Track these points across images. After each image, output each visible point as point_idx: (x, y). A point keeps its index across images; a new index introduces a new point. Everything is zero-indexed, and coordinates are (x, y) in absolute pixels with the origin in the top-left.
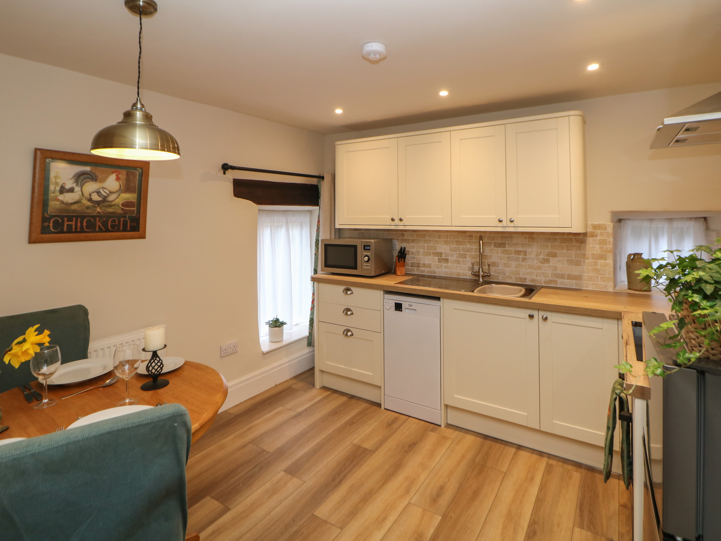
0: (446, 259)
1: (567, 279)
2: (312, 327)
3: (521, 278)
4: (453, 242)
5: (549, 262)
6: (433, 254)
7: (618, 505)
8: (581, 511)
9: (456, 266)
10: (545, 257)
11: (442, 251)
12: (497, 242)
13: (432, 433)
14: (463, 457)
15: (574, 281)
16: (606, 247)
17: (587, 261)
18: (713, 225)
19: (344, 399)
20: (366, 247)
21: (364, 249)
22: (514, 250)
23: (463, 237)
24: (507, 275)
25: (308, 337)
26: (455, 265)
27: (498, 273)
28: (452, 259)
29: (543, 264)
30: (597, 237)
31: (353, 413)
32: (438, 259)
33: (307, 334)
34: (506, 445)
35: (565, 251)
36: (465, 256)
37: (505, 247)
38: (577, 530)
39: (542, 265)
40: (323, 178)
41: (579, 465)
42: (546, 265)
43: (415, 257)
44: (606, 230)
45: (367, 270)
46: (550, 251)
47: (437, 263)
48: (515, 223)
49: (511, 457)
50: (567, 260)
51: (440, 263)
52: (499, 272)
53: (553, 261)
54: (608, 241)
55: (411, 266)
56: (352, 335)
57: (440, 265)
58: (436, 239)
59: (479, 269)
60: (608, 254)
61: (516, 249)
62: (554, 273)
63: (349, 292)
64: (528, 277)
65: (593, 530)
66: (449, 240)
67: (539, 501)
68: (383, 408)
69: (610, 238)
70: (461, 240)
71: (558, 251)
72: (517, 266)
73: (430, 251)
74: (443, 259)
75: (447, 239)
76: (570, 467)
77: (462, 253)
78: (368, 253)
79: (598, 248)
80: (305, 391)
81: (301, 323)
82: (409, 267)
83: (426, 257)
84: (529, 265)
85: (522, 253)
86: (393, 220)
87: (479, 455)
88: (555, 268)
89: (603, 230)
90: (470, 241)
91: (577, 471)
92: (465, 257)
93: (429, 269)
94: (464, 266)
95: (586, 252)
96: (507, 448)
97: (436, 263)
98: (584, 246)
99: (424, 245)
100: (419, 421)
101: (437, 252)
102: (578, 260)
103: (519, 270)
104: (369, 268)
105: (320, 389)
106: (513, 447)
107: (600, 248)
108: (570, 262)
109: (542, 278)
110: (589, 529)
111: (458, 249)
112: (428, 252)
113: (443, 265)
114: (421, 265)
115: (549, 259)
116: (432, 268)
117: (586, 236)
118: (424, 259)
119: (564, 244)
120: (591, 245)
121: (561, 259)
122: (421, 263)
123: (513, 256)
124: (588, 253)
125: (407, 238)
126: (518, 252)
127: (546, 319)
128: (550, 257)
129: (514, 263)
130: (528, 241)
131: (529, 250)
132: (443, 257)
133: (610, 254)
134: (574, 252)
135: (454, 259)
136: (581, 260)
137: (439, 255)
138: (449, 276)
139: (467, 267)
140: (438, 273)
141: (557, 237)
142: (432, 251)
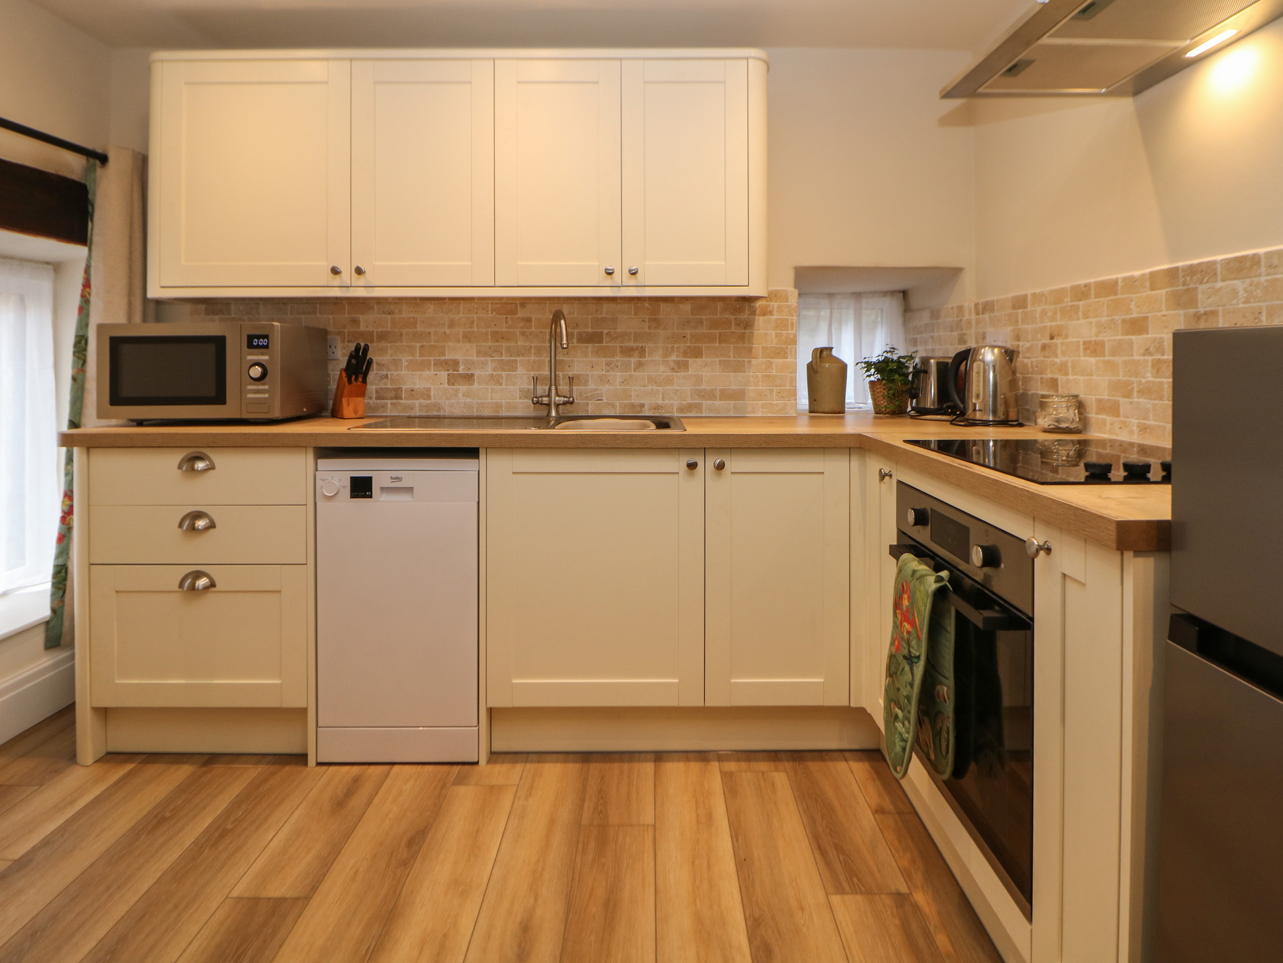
0: (468, 375)
1: (720, 400)
2: (61, 593)
3: (633, 406)
4: (487, 333)
5: (688, 370)
6: (435, 364)
7: (870, 812)
8: (823, 853)
9: (491, 389)
10: (681, 359)
11: (459, 357)
12: (585, 330)
13: (462, 790)
14: (552, 822)
15: (732, 402)
16: (787, 334)
17: (754, 361)
18: (915, 302)
19: (185, 771)
20: (255, 341)
21: (250, 346)
22: (620, 346)
23: (510, 322)
24: (605, 400)
25: (47, 623)
26: (489, 387)
27: (587, 398)
28: (483, 373)
29: (677, 372)
30: (772, 315)
31: (221, 804)
32: (449, 375)
33: (45, 612)
34: (631, 760)
35: (717, 344)
36: (512, 366)
37: (601, 342)
38: (836, 899)
39: (675, 374)
40: (103, 159)
41: (774, 756)
42: (682, 373)
43: (387, 375)
44: (788, 302)
45: (259, 402)
46: (689, 347)
47: (447, 386)
48: (640, 278)
49: (650, 784)
50: (720, 361)
51: (454, 385)
52: (588, 395)
53: (695, 365)
54: (790, 321)
55: (377, 398)
56: (213, 585)
57: (452, 389)
58: (442, 330)
59: (550, 390)
60: (789, 347)
61: (623, 344)
62: (696, 389)
63: (200, 465)
64: (647, 402)
65: (861, 886)
66: (475, 329)
67: (743, 864)
68: (312, 761)
69: (793, 316)
70: (504, 329)
71: (704, 345)
72: (625, 380)
73: (428, 358)
74: (460, 375)
75: (470, 329)
76: (763, 766)
77: (507, 358)
78: (263, 354)
79: (774, 336)
80: (41, 784)
81: (20, 588)
82: (371, 402)
83: (418, 373)
84: (649, 377)
85: (636, 353)
86: (335, 271)
87: (586, 804)
88: (699, 379)
89: (783, 302)
90: (525, 332)
91: (777, 770)
92: (514, 369)
93: (424, 402)
94: (511, 387)
95: (752, 344)
96: (636, 766)
97: (441, 386)
98: (750, 333)
99: (413, 344)
100: (420, 767)
101: (445, 360)
102: (739, 361)
103: (628, 387)
104: (267, 396)
105: (98, 765)
106: (646, 761)
107: (777, 335)
108: (725, 365)
109: (673, 401)
110: (855, 891)
111: (496, 351)
112: (423, 360)
113: (460, 389)
114: (403, 393)
115: (687, 361)
116: (432, 397)
117: (753, 313)
118: (413, 378)
119: (716, 331)
120: (761, 331)
121: (709, 360)
122: (404, 388)
123: (617, 358)
124: (757, 346)
125: (367, 329)
126: (627, 352)
127: (720, 467)
128: (689, 357)
129: (618, 375)
130: (647, 327)
131: (649, 346)
132: (461, 372)
133: (792, 348)
134: (732, 346)
135: (487, 373)
136: (744, 361)
137: (450, 365)
138: (475, 413)
139: (519, 388)
140: (447, 409)
141: (704, 317)
142: (432, 359)
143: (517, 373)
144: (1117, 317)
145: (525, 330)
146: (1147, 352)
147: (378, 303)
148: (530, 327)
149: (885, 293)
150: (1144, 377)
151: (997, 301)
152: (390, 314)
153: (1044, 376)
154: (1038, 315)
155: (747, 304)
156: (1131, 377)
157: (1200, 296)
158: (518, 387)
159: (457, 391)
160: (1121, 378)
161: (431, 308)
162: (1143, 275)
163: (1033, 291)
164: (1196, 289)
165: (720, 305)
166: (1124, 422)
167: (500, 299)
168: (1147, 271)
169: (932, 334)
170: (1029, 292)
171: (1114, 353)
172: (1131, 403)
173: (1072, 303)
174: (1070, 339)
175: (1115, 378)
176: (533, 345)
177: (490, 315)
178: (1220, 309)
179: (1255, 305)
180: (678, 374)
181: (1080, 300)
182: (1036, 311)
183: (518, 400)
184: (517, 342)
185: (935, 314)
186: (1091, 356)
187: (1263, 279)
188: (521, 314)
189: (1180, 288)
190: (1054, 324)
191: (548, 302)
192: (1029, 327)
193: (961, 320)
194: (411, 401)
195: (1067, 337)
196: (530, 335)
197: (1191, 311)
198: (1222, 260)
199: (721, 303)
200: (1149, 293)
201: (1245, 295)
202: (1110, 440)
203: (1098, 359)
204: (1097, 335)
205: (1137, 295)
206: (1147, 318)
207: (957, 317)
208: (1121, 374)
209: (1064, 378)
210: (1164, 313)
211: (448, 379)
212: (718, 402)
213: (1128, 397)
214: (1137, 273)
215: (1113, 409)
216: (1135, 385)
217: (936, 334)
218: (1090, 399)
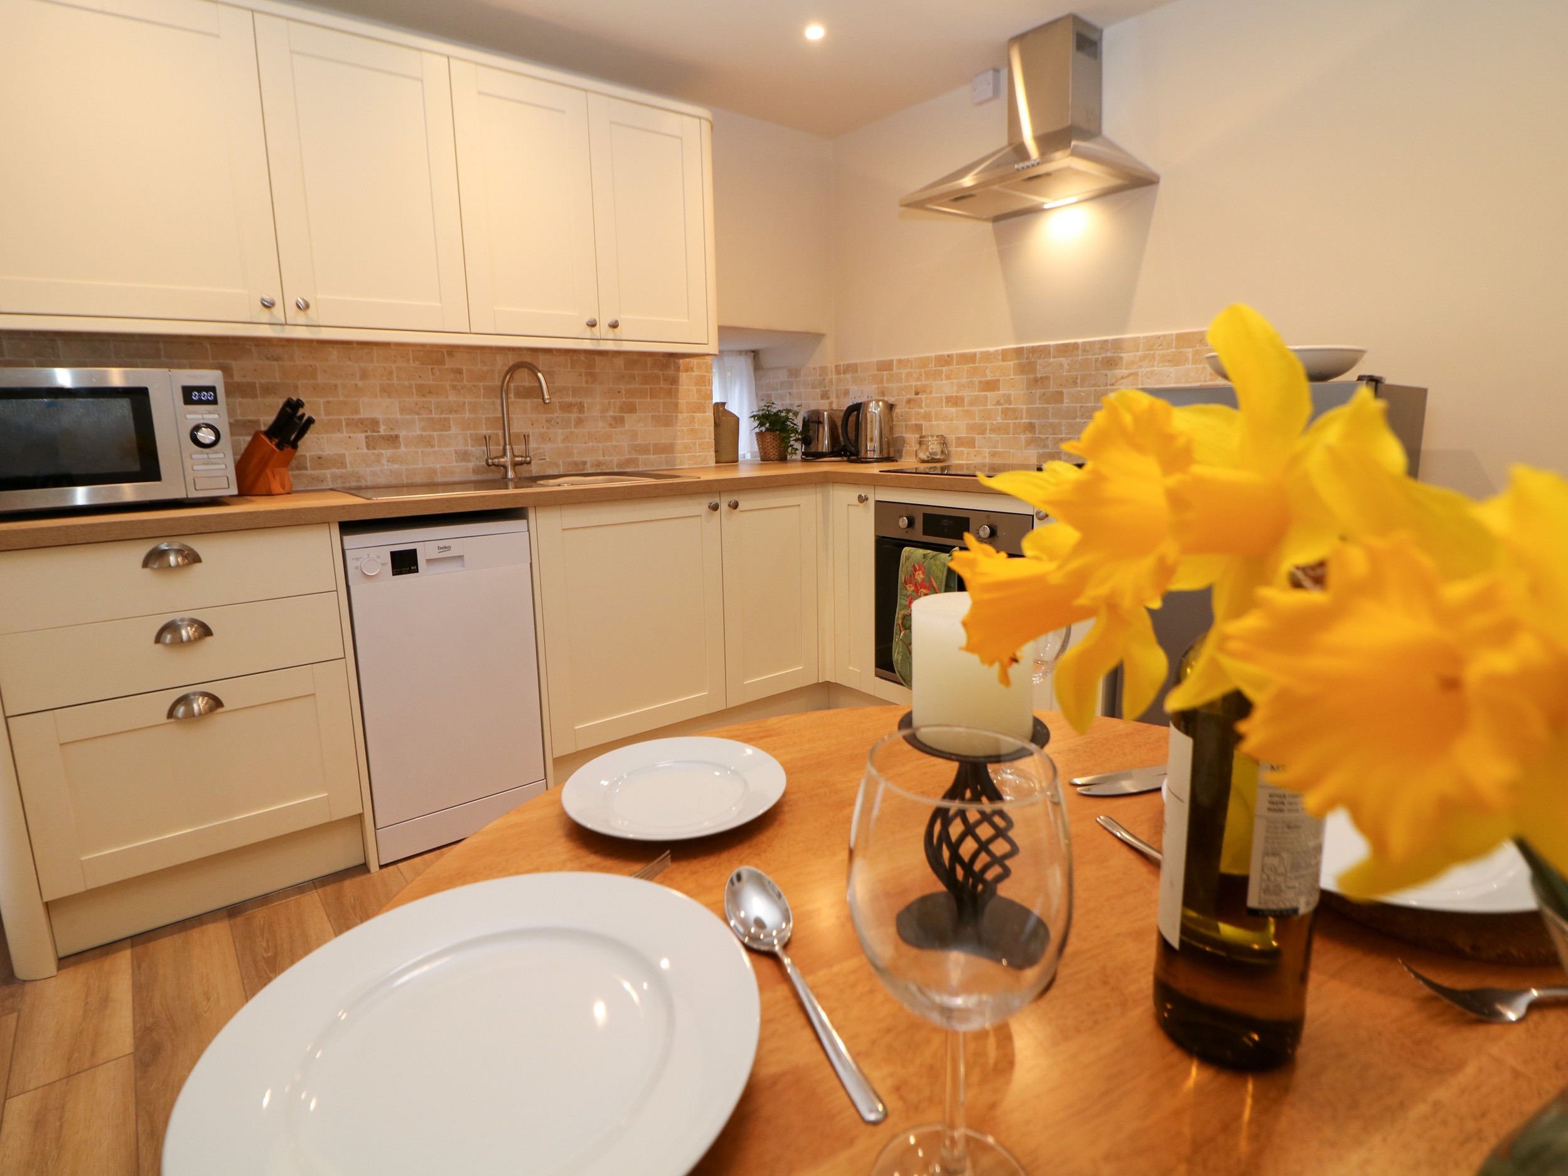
0: (391, 436)
1: (654, 454)
4: (410, 387)
5: (624, 424)
6: (347, 425)
9: (422, 452)
10: (617, 414)
11: (378, 415)
15: (664, 456)
16: (705, 390)
17: (680, 416)
18: (767, 361)
22: (559, 402)
23: (438, 373)
24: (548, 460)
26: (420, 451)
28: (409, 434)
29: (616, 428)
30: (693, 371)
32: (367, 437)
35: (649, 400)
36: (444, 425)
39: (613, 430)
42: (619, 429)
45: (212, 475)
46: (623, 402)
47: (365, 450)
50: (652, 416)
51: (374, 449)
53: (631, 421)
54: (707, 378)
56: (218, 705)
57: (373, 454)
59: (504, 450)
60: (707, 402)
62: (632, 444)
64: (589, 459)
69: (712, 373)
70: (431, 382)
71: (637, 400)
72: (567, 438)
74: (383, 437)
75: (388, 382)
77: (436, 416)
78: (210, 413)
79: (695, 392)
84: (589, 433)
85: (575, 410)
88: (634, 434)
90: (456, 385)
92: (448, 428)
94: (445, 450)
95: (678, 399)
97: (359, 451)
98: (676, 388)
101: (359, 419)
102: (667, 416)
103: (570, 446)
104: (222, 467)
107: (697, 391)
108: (656, 420)
111: (424, 407)
112: (330, 420)
113: (382, 454)
114: (308, 462)
115: (623, 417)
116: (348, 465)
117: (678, 369)
118: (319, 442)
119: (647, 386)
120: (685, 387)
121: (643, 415)
122: (308, 455)
123: (557, 415)
124: (682, 402)
125: (244, 380)
126: (567, 407)
127: (735, 506)
128: (625, 413)
129: (560, 432)
130: (584, 381)
131: (587, 401)
132: (382, 433)
133: (709, 403)
134: (661, 401)
135: (414, 434)
136: (672, 416)
137: (367, 426)
138: (405, 481)
139: (455, 450)
140: (369, 478)
141: (636, 372)
142: (342, 417)
143: (451, 432)
144: (975, 379)
145: (455, 383)
146: (998, 403)
147: (256, 345)
148: (462, 380)
149: (740, 352)
150: (995, 420)
151: (860, 363)
152: (276, 360)
153: (909, 423)
154: (903, 376)
155: (672, 360)
156: (985, 420)
157: (1038, 367)
158: (453, 449)
159: (379, 456)
160: (977, 421)
161: (334, 353)
162: (997, 351)
163: (899, 358)
164: (1036, 362)
165: (649, 360)
166: (979, 451)
167: (423, 345)
168: (1000, 348)
169: (790, 391)
170: (895, 358)
171: (971, 404)
172: (984, 438)
173: (936, 368)
174: (934, 395)
175: (972, 422)
176: (467, 400)
177: (412, 365)
178: (1051, 375)
179: (1074, 373)
180: (615, 429)
181: (943, 366)
182: (901, 373)
183: (455, 464)
184: (447, 397)
185: (794, 373)
186: (952, 407)
187: (1080, 358)
188: (449, 364)
189: (1024, 361)
190: (919, 383)
191: (478, 352)
192: (894, 386)
193: (824, 379)
194: (320, 471)
195: (931, 393)
196: (462, 389)
197: (1032, 376)
198: (1054, 345)
199: (651, 359)
200: (1001, 363)
201: (1068, 367)
202: (967, 464)
203: (958, 408)
204: (957, 392)
205: (991, 364)
206: (999, 380)
207: (820, 376)
208: (977, 418)
209: (928, 424)
210: (1012, 377)
211: (366, 442)
212: (652, 457)
213: (983, 434)
214: (992, 349)
215: (971, 443)
216: (988, 426)
217: (794, 391)
218: (951, 438)
